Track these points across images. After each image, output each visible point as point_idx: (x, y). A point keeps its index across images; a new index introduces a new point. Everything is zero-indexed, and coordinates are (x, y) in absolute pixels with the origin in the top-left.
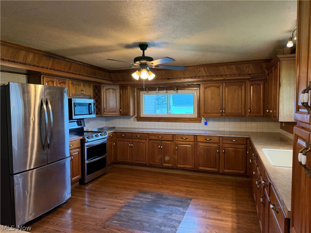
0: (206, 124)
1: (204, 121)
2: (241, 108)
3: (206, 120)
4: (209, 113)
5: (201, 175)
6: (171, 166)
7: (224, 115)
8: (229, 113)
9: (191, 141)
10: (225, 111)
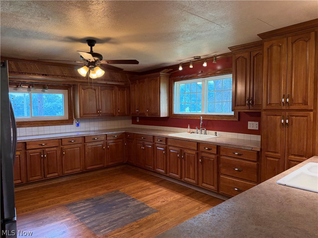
0: (78, 125)
1: (76, 123)
2: (113, 109)
3: (78, 121)
4: (87, 114)
5: (91, 174)
6: (57, 175)
7: (100, 115)
8: (104, 113)
9: (79, 143)
10: (102, 112)
